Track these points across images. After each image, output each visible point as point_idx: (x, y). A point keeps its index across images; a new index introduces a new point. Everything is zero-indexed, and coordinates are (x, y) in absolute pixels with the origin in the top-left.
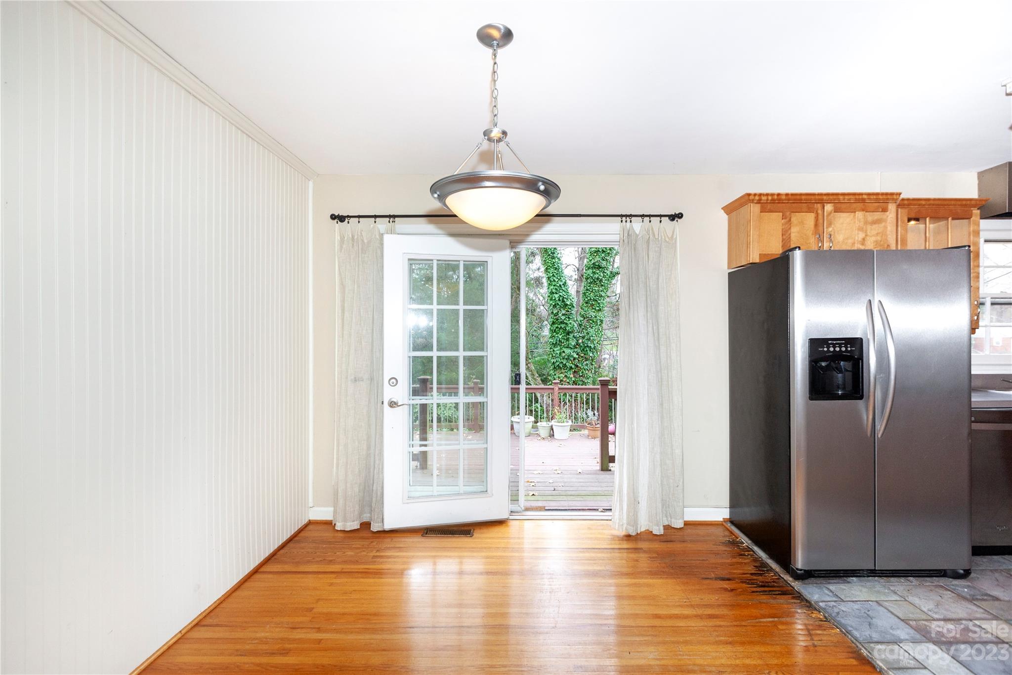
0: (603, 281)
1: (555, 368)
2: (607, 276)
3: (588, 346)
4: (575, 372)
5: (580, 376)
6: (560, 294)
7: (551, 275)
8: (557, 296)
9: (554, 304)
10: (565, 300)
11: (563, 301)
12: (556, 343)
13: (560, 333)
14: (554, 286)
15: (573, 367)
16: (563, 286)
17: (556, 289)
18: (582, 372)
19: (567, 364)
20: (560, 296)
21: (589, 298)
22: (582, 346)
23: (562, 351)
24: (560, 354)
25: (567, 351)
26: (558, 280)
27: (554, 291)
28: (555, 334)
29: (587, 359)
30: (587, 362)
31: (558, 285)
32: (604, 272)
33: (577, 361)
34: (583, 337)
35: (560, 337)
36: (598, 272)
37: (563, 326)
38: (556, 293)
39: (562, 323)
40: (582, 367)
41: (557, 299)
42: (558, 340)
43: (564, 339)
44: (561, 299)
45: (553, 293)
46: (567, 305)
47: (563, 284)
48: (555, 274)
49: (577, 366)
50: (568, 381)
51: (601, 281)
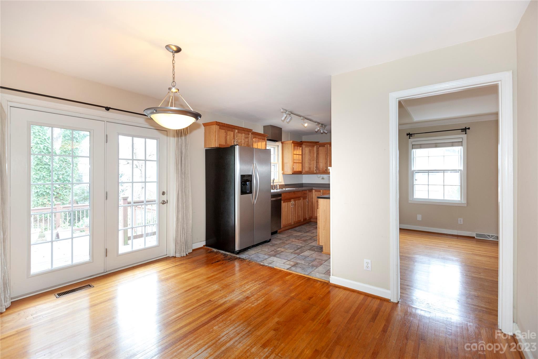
0: (78, 139)
1: (38, 195)
2: (81, 137)
3: (67, 180)
4: (56, 197)
5: (60, 200)
6: (45, 145)
7: (37, 131)
11: (47, 150)
12: (40, 178)
13: (44, 172)
14: (39, 139)
15: (55, 194)
16: (47, 140)
17: (41, 141)
18: (63, 197)
19: (50, 192)
20: (45, 146)
22: (62, 180)
23: (46, 183)
24: (44, 186)
26: (42, 135)
27: (39, 142)
29: (66, 189)
30: (66, 190)
31: (43, 139)
32: (79, 134)
33: (58, 190)
34: (63, 174)
37: (46, 166)
40: (62, 194)
42: (42, 176)
43: (48, 175)
44: (45, 148)
45: (38, 144)
48: (40, 131)
49: (58, 193)
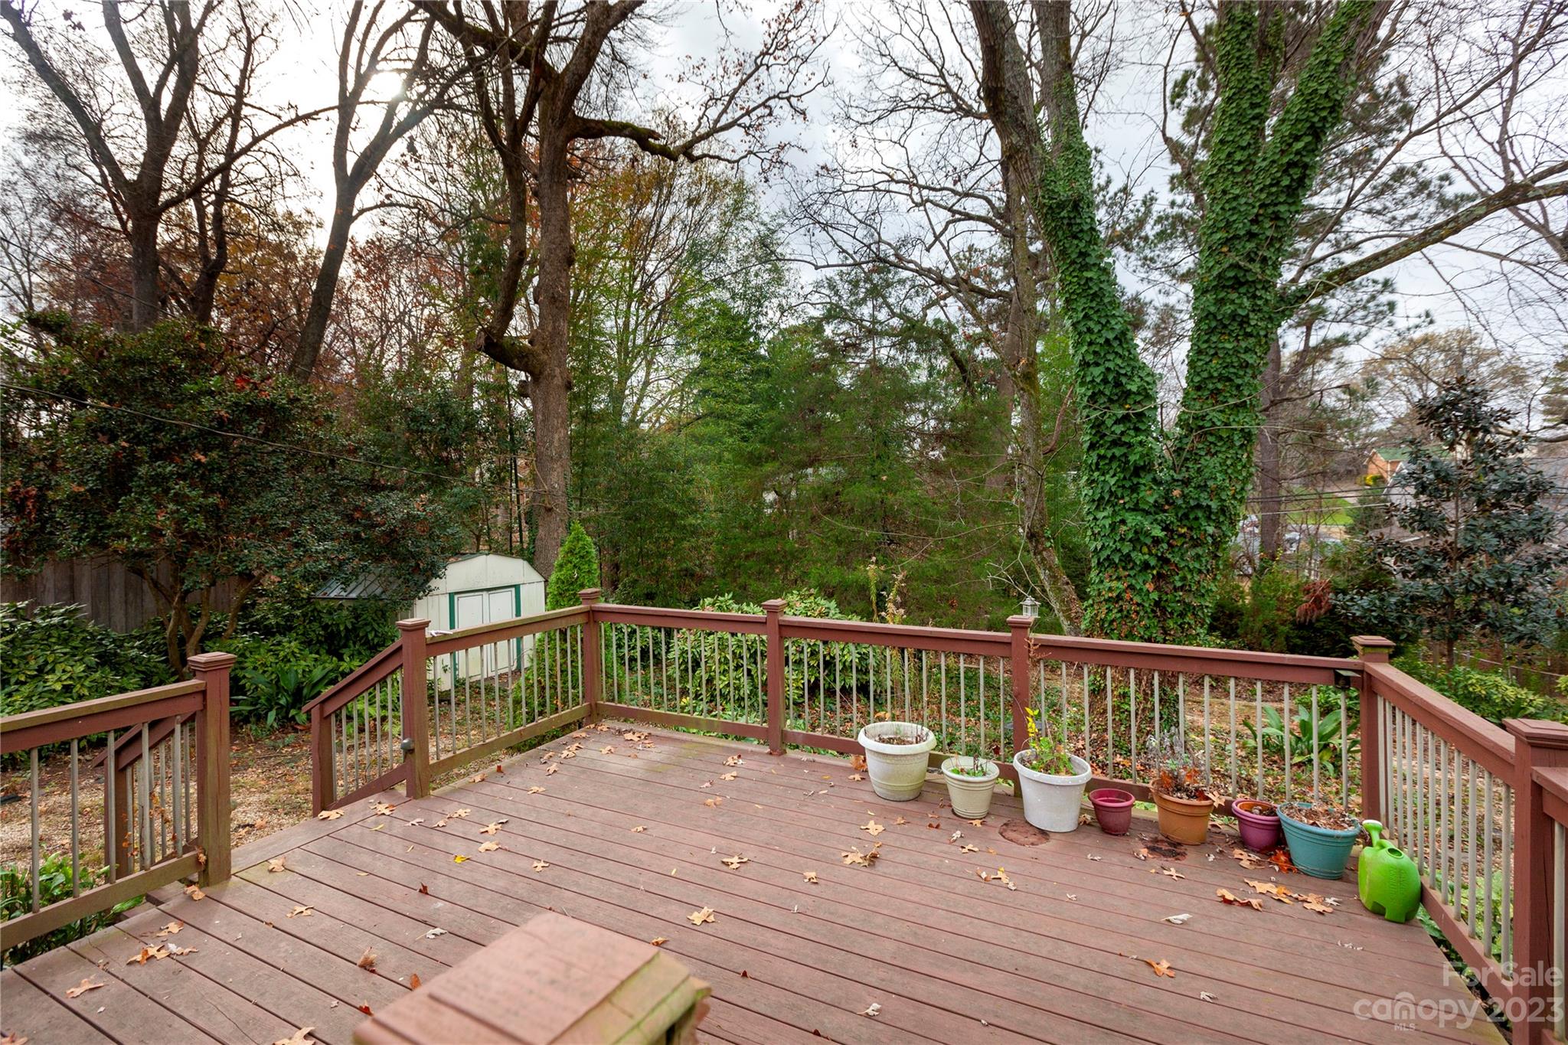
0: (1253, 323)
2: (1265, 309)
3: (1199, 506)
4: (1160, 576)
5: (1176, 589)
6: (1109, 365)
7: (1081, 315)
8: (1097, 371)
9: (1089, 393)
10: (1124, 380)
11: (1118, 384)
12: (1102, 498)
13: (1112, 472)
15: (1153, 562)
16: (1116, 344)
17: (1095, 353)
18: (1184, 579)
19: (1133, 555)
20: (1108, 369)
21: (1205, 375)
22: (1180, 507)
23: (1118, 519)
24: (1113, 527)
25: (1133, 519)
26: (1099, 327)
27: (1090, 358)
28: (1096, 474)
29: (1196, 543)
30: (1199, 551)
31: (1102, 341)
32: (1254, 297)
33: (1165, 546)
34: (1186, 483)
35: (1113, 481)
36: (1234, 296)
38: (1097, 364)
39: (1115, 443)
40: (1182, 565)
41: (1098, 380)
42: (1107, 489)
43: (1123, 487)
44: (1110, 378)
45: (1088, 365)
46: (1129, 393)
47: (1116, 338)
48: (1091, 312)
50: (1137, 599)
51: (1244, 321)
